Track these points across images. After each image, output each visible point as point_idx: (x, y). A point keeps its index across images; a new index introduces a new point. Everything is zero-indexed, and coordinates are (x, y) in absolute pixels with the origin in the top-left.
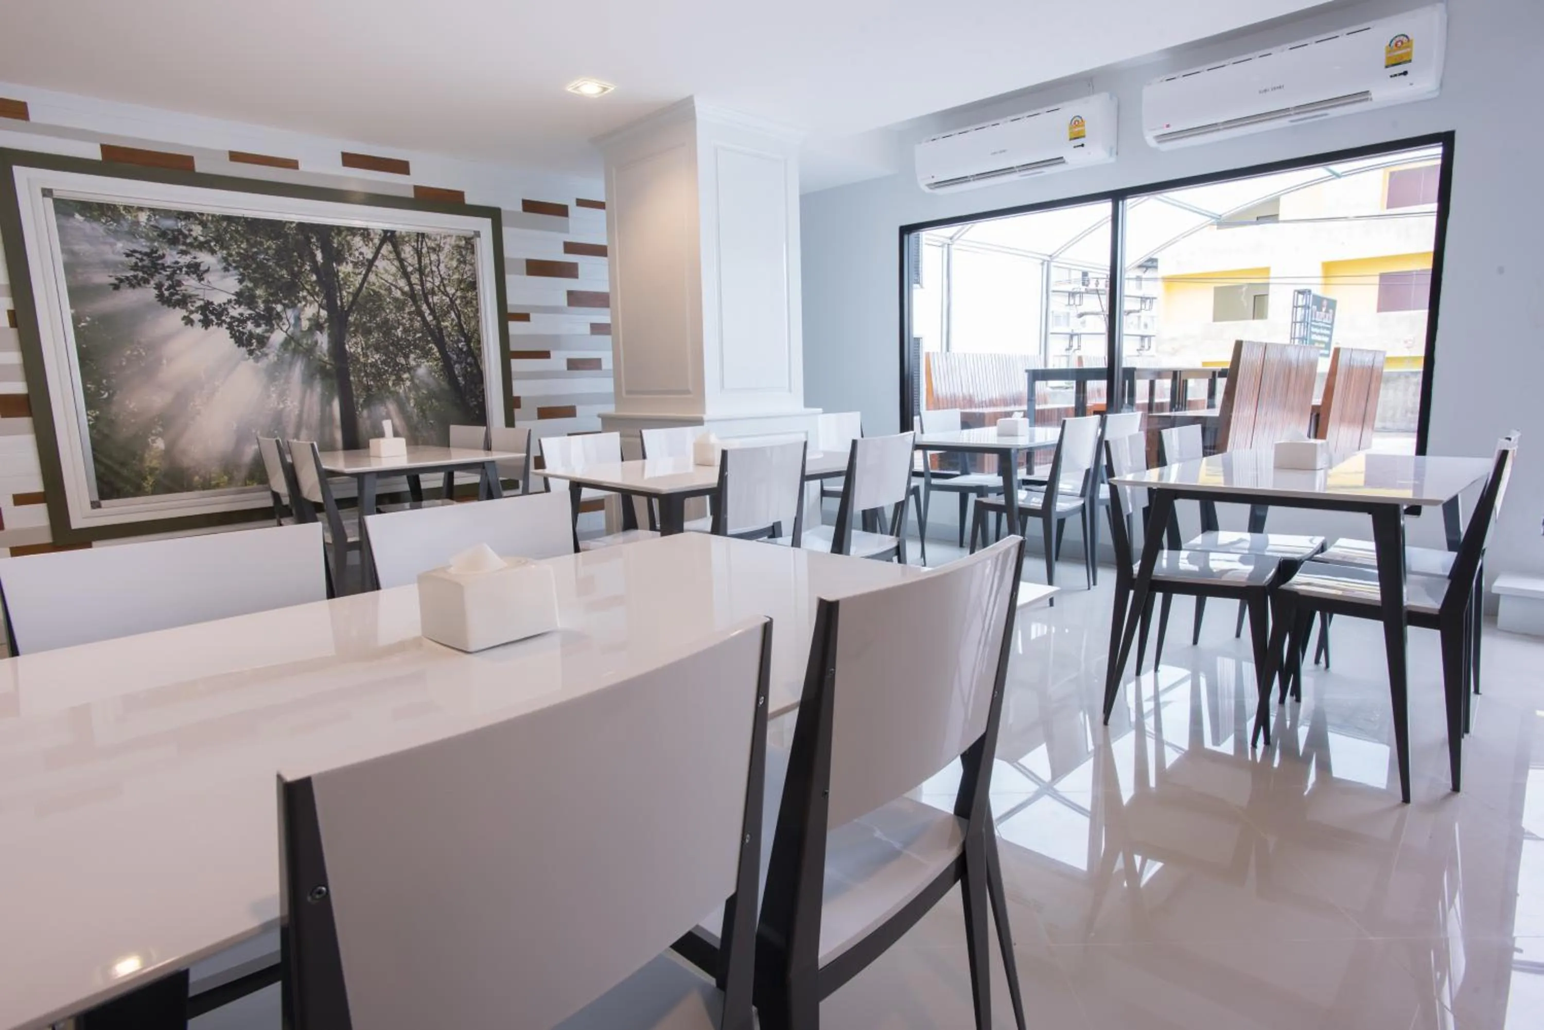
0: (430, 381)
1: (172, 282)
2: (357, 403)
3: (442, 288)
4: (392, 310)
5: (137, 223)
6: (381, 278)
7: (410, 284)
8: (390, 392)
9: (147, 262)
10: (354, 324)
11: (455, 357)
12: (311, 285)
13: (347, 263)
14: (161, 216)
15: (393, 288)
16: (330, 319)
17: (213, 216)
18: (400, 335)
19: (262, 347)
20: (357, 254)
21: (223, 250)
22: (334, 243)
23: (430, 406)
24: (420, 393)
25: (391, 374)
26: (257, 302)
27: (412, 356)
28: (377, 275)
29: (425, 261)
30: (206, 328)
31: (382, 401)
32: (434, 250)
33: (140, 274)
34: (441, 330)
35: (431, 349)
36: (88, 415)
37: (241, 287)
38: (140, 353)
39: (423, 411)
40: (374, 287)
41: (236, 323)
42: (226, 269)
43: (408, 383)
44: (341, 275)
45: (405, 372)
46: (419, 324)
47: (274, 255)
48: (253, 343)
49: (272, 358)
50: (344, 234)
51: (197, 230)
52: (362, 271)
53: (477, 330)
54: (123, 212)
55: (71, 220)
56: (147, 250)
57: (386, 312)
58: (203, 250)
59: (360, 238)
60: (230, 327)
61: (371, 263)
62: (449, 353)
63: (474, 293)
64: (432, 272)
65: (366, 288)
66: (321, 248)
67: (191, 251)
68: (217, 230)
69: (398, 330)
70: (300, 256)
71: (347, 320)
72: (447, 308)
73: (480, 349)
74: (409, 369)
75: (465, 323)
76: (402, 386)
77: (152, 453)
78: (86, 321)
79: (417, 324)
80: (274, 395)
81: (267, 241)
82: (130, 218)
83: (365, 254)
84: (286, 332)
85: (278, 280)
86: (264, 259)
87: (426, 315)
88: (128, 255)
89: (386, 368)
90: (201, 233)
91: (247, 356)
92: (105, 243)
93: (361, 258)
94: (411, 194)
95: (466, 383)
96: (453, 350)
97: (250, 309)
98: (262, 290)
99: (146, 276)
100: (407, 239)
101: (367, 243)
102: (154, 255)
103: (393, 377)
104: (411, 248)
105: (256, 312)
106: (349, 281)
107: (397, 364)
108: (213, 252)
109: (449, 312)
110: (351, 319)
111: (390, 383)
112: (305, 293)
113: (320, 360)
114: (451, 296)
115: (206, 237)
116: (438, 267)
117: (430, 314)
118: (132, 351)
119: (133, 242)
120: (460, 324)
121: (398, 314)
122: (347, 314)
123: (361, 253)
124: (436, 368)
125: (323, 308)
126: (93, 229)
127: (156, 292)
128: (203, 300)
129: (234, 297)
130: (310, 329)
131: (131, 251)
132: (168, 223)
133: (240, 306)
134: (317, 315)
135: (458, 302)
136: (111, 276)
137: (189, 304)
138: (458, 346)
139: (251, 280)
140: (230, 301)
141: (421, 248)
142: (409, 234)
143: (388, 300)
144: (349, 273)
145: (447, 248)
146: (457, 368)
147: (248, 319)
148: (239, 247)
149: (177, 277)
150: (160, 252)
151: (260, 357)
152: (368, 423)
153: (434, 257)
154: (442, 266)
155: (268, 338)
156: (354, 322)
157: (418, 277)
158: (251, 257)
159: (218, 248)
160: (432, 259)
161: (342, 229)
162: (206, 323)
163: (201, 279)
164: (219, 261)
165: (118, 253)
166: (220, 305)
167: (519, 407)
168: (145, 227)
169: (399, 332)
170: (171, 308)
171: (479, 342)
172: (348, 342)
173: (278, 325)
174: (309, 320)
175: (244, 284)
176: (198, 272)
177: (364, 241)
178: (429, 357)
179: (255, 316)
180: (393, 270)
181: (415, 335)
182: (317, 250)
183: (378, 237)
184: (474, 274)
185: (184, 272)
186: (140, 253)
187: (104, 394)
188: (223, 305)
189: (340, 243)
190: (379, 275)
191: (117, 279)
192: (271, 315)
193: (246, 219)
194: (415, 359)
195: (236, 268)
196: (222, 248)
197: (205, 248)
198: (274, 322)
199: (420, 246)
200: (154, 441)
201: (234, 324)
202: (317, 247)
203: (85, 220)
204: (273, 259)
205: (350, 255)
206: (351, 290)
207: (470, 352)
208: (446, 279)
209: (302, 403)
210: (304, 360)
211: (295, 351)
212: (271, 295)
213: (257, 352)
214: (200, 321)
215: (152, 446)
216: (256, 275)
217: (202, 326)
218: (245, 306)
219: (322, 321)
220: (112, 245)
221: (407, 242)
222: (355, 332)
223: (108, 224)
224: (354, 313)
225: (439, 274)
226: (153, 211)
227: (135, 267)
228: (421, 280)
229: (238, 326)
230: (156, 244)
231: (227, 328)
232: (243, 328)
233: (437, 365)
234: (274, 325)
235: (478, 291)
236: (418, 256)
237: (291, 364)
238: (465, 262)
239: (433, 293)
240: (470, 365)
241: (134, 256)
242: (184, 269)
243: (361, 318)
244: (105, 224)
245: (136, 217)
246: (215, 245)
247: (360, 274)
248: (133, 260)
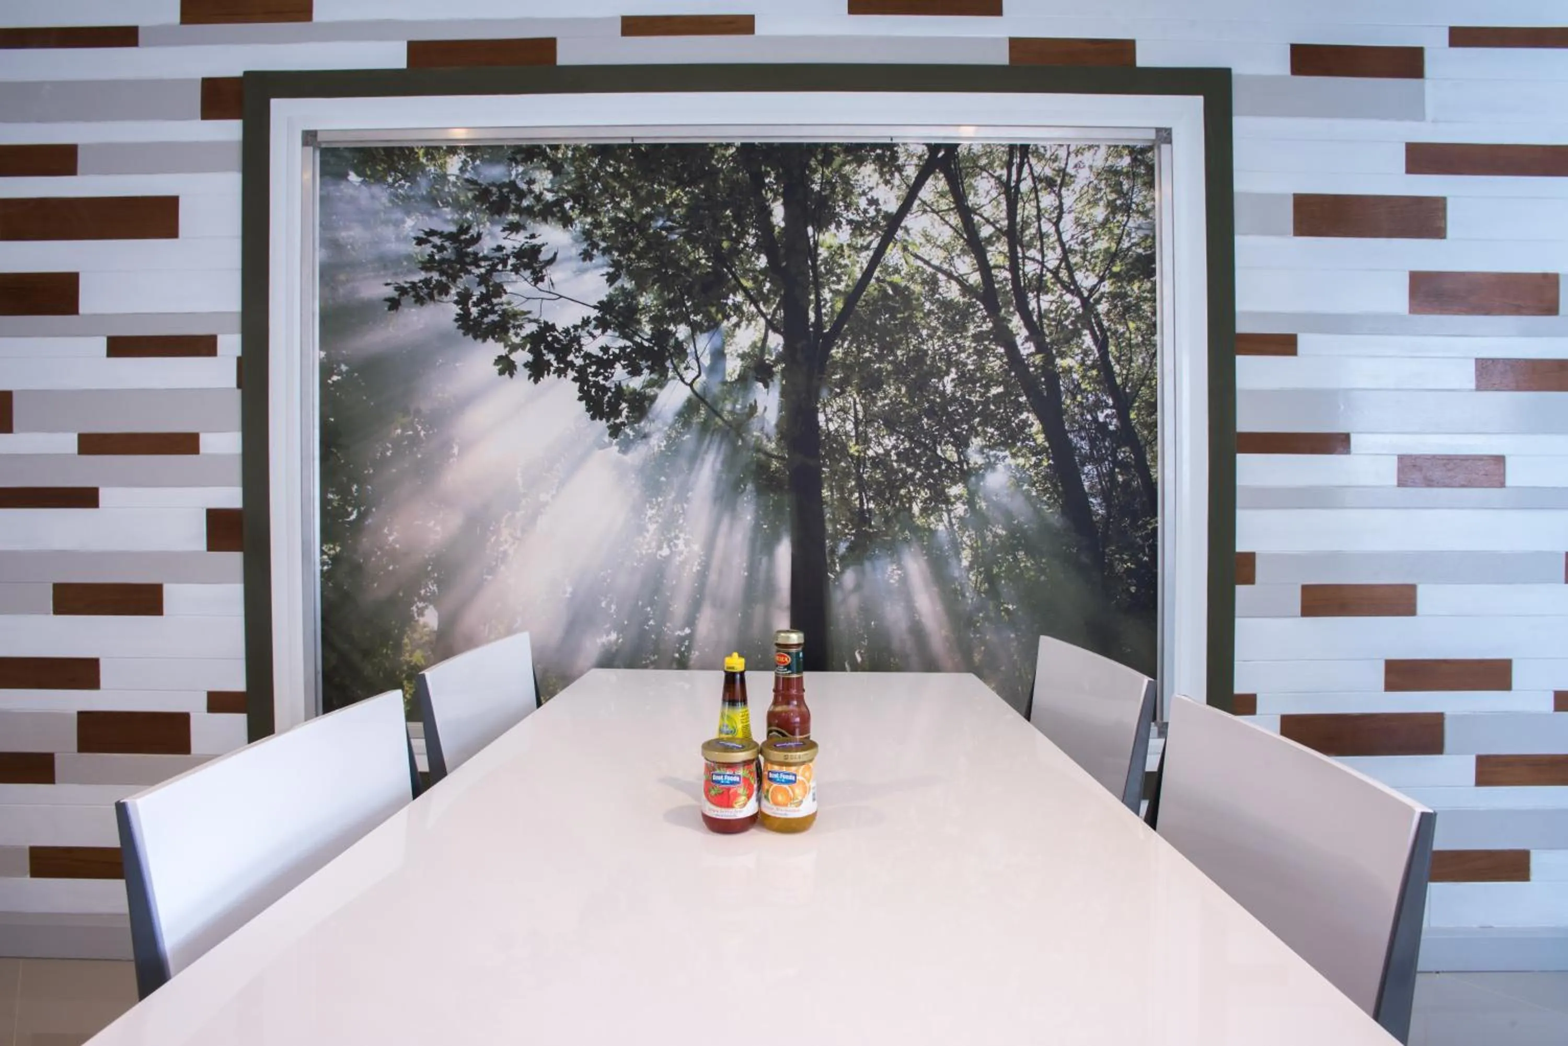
0: (1018, 506)
1: (487, 286)
2: (833, 551)
3: (1064, 274)
4: (935, 329)
5: (443, 177)
6: (917, 257)
7: (984, 268)
8: (915, 529)
9: (449, 253)
10: (843, 365)
11: (1085, 446)
12: (755, 280)
13: (839, 225)
14: (483, 161)
15: (940, 276)
16: (787, 355)
17: (576, 148)
18: (949, 389)
19: (638, 420)
20: (863, 203)
21: (586, 216)
22: (813, 182)
23: (1010, 569)
24: (990, 538)
25: (920, 484)
26: (639, 322)
27: (976, 442)
28: (905, 249)
29: (1027, 210)
30: (536, 381)
31: (893, 549)
32: (1050, 183)
33: (435, 276)
34: (1053, 377)
35: (1025, 424)
36: (323, 553)
37: (611, 290)
38: (417, 433)
39: (991, 579)
40: (896, 278)
41: (594, 368)
42: (587, 256)
43: (960, 509)
44: (823, 253)
45: (954, 482)
46: (998, 362)
47: (685, 217)
48: (621, 411)
49: (657, 442)
50: (838, 161)
51: (543, 180)
52: (871, 242)
53: (1148, 379)
54: (423, 160)
55: (343, 186)
56: (453, 229)
57: (921, 336)
58: (549, 218)
59: (873, 166)
60: (581, 378)
61: (895, 221)
62: (1071, 436)
63: (1148, 285)
64: (1041, 235)
65: (878, 279)
66: (784, 195)
67: (530, 223)
68: (580, 176)
69: (947, 379)
70: (737, 218)
71: (826, 355)
72: (1072, 323)
73: (1152, 427)
74: (965, 474)
75: (1118, 361)
76: (945, 515)
77: (416, 636)
78: (340, 373)
79: (994, 365)
80: (652, 527)
81: (673, 189)
82: (432, 169)
83: (881, 202)
84: (691, 385)
85: (687, 271)
86: (662, 228)
87: (1019, 340)
88: (420, 241)
89: (910, 470)
90: (549, 186)
91: (607, 439)
92: (386, 222)
93: (872, 212)
94: (1003, 58)
95: (1109, 513)
96: (1082, 428)
97: (625, 336)
98: (652, 296)
99: (444, 279)
100: (983, 161)
101: (888, 177)
102: (463, 237)
103: (925, 494)
104: (993, 181)
105: (635, 343)
106: (840, 266)
107: (937, 460)
108: (566, 221)
109: (1077, 333)
110: (837, 353)
111: (916, 509)
112: (739, 298)
113: (759, 449)
114: (1086, 294)
115: (557, 192)
116: (1057, 224)
117: (1027, 339)
118: (404, 429)
119: (430, 215)
120: (1104, 365)
121: (950, 341)
122: (830, 341)
123: (873, 202)
124: (1032, 472)
125: (776, 330)
126: (373, 197)
127: (457, 309)
128: (536, 321)
129: (595, 313)
130: (743, 379)
131: (426, 233)
132: (495, 173)
133: (603, 332)
134: (759, 345)
135: (1103, 307)
136: (387, 284)
137: (512, 332)
138: (1095, 419)
139: (632, 275)
140: (586, 322)
141: (1019, 181)
142: (989, 152)
143: (927, 306)
144: (841, 247)
145: (1083, 177)
146: (1089, 475)
147: (617, 358)
148: (617, 207)
149: (497, 278)
150: (473, 232)
151: (632, 441)
152: (854, 601)
153: (1047, 200)
154: (1067, 222)
155: (653, 399)
156: (844, 359)
157: (1005, 248)
158: (637, 225)
159: (577, 212)
160: (1042, 205)
161: (836, 149)
162: (537, 370)
163: (538, 278)
164: (576, 240)
165: (405, 239)
166: (567, 331)
167: (1250, 579)
168: (454, 184)
169: (948, 384)
170: (479, 341)
171: (1152, 407)
172: (825, 405)
173: (675, 369)
174: (743, 356)
175: (618, 284)
176: (535, 265)
177: (882, 174)
178: (1019, 444)
179: (633, 351)
180: (945, 234)
181: (988, 391)
182: (775, 200)
183: (915, 161)
184: (1150, 239)
185: (509, 267)
186: (441, 235)
187: (351, 514)
188: (572, 330)
189: (827, 183)
190: (910, 248)
191: (396, 289)
192: (663, 348)
193: (636, 147)
194: (981, 451)
195: (606, 251)
196: (585, 211)
197: (553, 215)
198: (668, 364)
199: (1014, 177)
200: (421, 613)
201: (589, 370)
202: (776, 194)
203: (362, 182)
204: (681, 226)
205: (847, 208)
206: (841, 287)
207: (1126, 434)
208: (1075, 252)
209: (710, 545)
210: (724, 447)
211: (705, 427)
212: (670, 304)
213: (628, 430)
214: (526, 365)
215: (417, 621)
216: (644, 264)
217: (530, 377)
218: (615, 330)
219: (769, 358)
220: (398, 224)
221: (983, 169)
222: (843, 383)
223: (397, 185)
224: (844, 340)
225: (1060, 239)
226: (473, 150)
227: (429, 264)
228: (1013, 258)
229: (596, 374)
230: (469, 215)
231: (575, 379)
232: (606, 379)
233: (1036, 465)
234: (667, 369)
235: (1157, 278)
236: (1008, 199)
237: (694, 458)
238: (1127, 209)
239: (1040, 287)
240: (1124, 466)
241: (430, 242)
242: (512, 261)
243: (861, 351)
244: (391, 186)
245: (442, 166)
246: (572, 208)
247: (867, 248)
248: (428, 249)
